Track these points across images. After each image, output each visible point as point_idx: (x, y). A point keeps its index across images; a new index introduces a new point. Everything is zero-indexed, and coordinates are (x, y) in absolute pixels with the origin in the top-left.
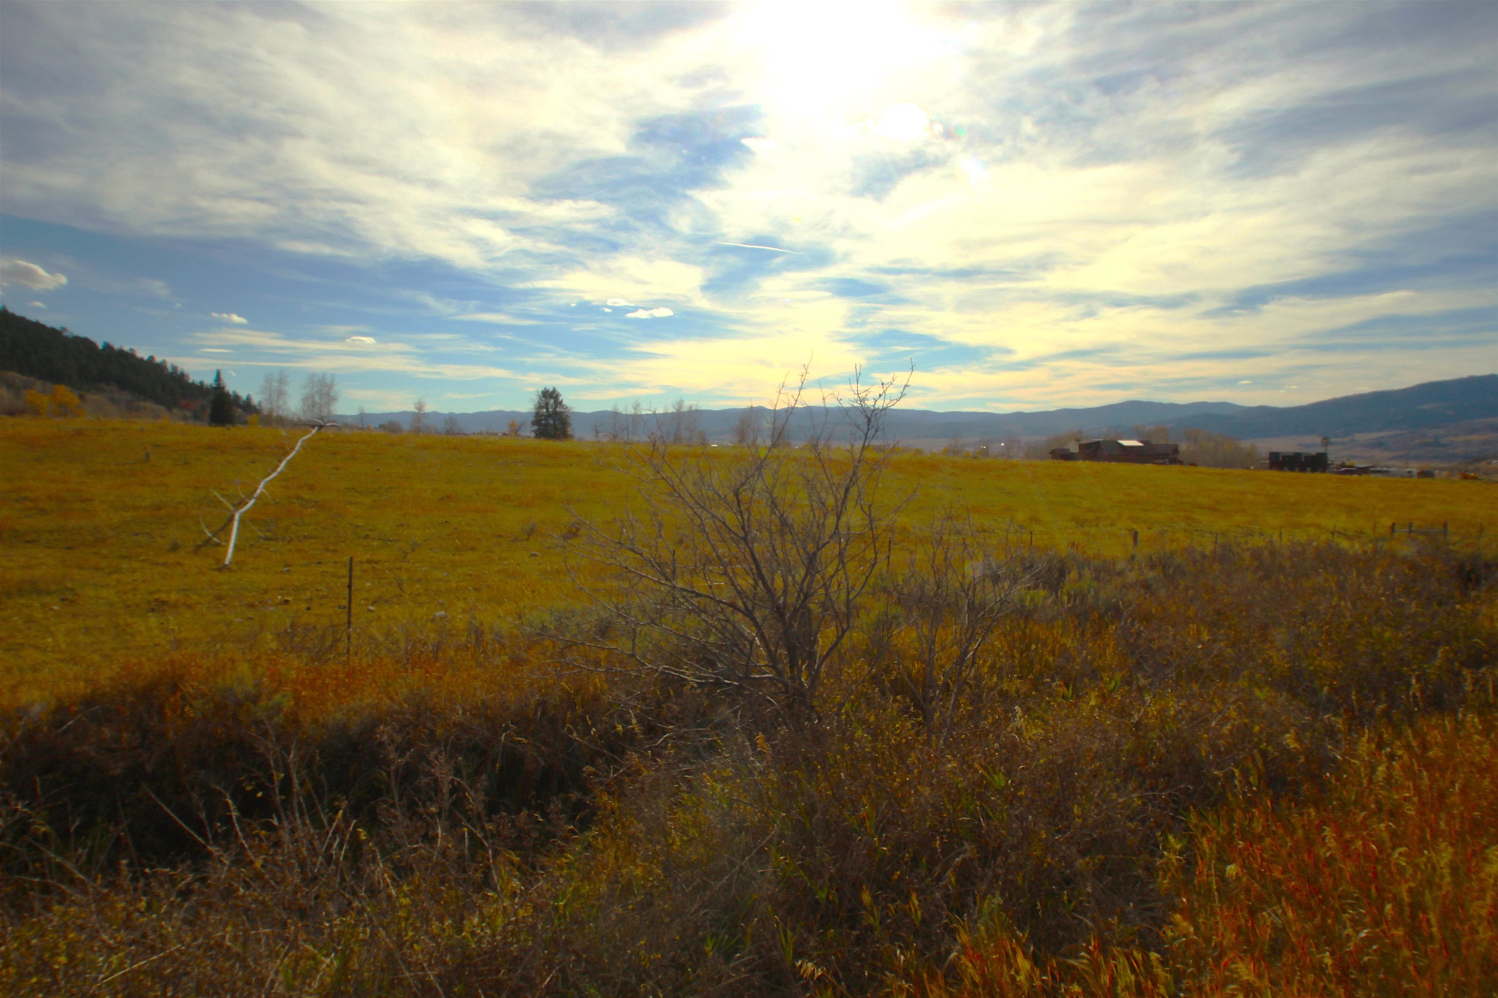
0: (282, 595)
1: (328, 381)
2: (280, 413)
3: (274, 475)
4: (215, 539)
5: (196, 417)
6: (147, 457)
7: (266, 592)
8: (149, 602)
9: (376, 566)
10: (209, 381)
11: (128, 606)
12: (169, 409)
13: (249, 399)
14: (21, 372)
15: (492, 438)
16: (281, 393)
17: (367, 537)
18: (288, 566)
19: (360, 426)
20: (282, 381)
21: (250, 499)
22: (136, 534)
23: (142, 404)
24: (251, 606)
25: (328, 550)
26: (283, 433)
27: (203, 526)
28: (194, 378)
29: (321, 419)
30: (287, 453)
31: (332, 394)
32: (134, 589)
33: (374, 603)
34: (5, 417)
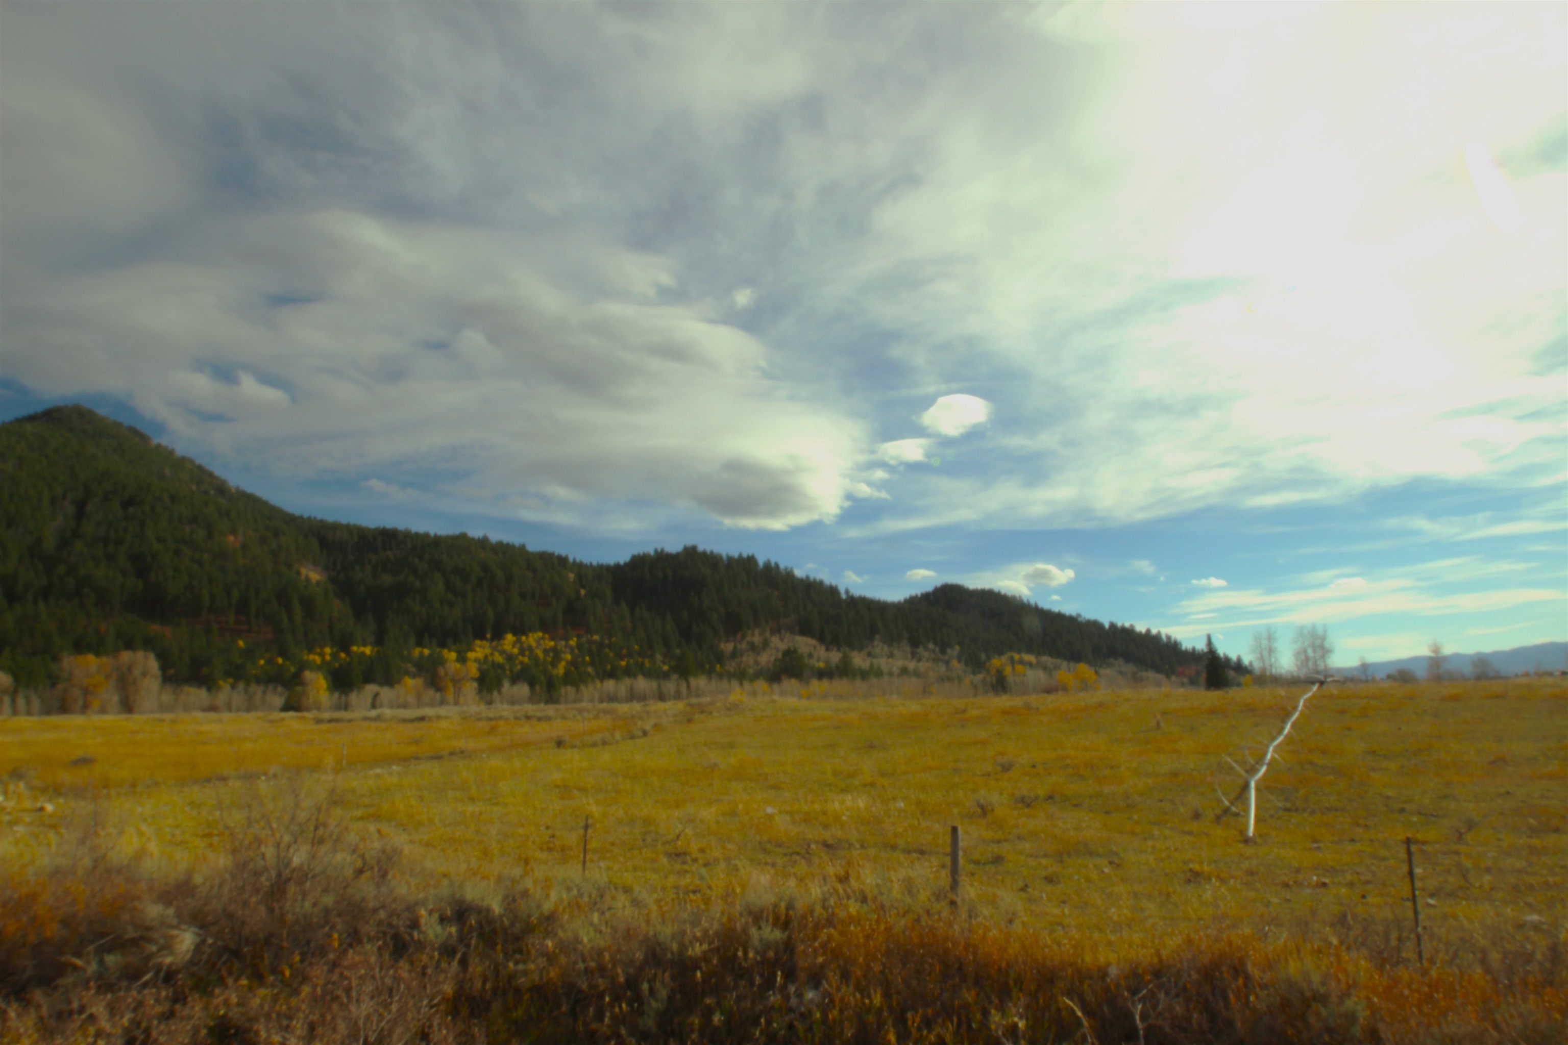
0: (1318, 876)
1: (1320, 631)
2: (1274, 671)
3: (1280, 739)
4: (1234, 809)
5: (1193, 682)
6: (1158, 724)
7: (1298, 871)
8: (1184, 872)
9: (1424, 848)
10: (1201, 646)
11: (1166, 875)
12: (1168, 676)
13: (1239, 660)
14: (1051, 655)
15: (1548, 680)
16: (1271, 651)
17: (1402, 810)
18: (1316, 841)
19: (1364, 678)
20: (1270, 637)
21: (1262, 765)
22: (1161, 801)
23: (1144, 674)
24: (1286, 885)
25: (1358, 825)
26: (1282, 692)
27: (1220, 793)
28: (1187, 645)
29: (1318, 673)
30: (1288, 715)
31: (1327, 645)
32: (1169, 857)
33: (1432, 895)
34: (1046, 695)
